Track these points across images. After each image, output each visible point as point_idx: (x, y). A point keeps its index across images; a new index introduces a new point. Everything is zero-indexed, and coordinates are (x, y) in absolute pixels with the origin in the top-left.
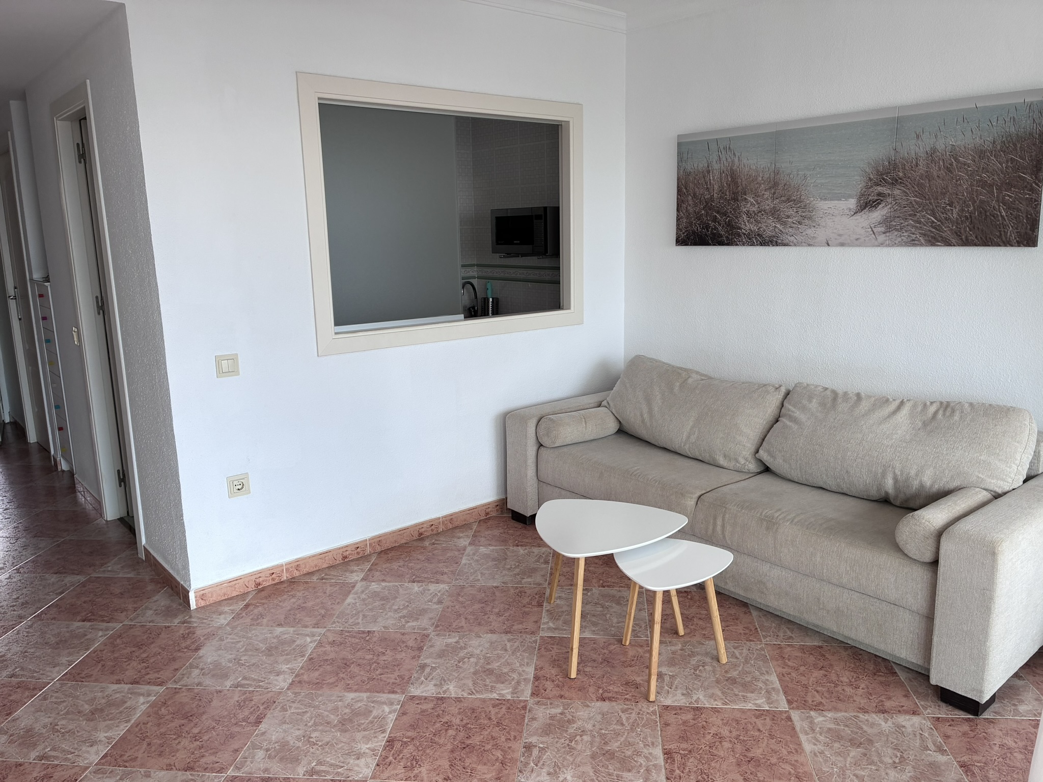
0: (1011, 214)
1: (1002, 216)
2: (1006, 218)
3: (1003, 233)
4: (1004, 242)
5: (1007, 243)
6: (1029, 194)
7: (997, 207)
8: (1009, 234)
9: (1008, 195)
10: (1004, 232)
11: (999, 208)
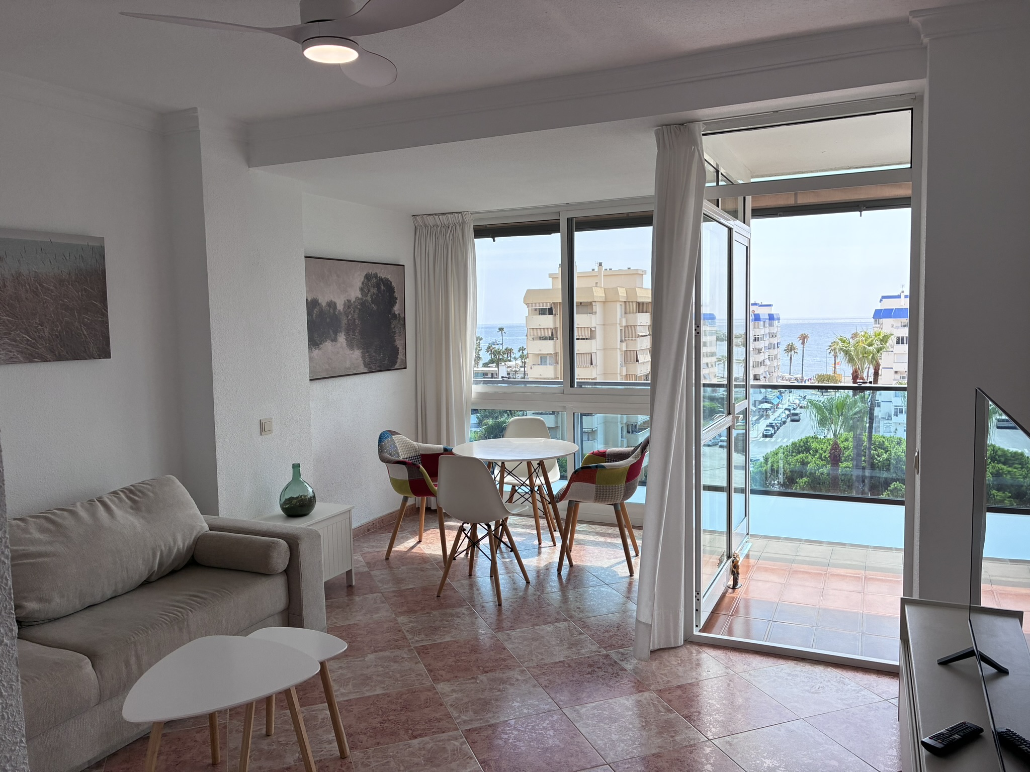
0: (90, 333)
1: (84, 335)
2: (87, 336)
3: (87, 349)
4: (89, 356)
5: (91, 357)
6: (101, 318)
7: (79, 327)
8: (91, 349)
9: (86, 318)
10: (88, 347)
11: (81, 329)
